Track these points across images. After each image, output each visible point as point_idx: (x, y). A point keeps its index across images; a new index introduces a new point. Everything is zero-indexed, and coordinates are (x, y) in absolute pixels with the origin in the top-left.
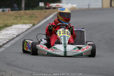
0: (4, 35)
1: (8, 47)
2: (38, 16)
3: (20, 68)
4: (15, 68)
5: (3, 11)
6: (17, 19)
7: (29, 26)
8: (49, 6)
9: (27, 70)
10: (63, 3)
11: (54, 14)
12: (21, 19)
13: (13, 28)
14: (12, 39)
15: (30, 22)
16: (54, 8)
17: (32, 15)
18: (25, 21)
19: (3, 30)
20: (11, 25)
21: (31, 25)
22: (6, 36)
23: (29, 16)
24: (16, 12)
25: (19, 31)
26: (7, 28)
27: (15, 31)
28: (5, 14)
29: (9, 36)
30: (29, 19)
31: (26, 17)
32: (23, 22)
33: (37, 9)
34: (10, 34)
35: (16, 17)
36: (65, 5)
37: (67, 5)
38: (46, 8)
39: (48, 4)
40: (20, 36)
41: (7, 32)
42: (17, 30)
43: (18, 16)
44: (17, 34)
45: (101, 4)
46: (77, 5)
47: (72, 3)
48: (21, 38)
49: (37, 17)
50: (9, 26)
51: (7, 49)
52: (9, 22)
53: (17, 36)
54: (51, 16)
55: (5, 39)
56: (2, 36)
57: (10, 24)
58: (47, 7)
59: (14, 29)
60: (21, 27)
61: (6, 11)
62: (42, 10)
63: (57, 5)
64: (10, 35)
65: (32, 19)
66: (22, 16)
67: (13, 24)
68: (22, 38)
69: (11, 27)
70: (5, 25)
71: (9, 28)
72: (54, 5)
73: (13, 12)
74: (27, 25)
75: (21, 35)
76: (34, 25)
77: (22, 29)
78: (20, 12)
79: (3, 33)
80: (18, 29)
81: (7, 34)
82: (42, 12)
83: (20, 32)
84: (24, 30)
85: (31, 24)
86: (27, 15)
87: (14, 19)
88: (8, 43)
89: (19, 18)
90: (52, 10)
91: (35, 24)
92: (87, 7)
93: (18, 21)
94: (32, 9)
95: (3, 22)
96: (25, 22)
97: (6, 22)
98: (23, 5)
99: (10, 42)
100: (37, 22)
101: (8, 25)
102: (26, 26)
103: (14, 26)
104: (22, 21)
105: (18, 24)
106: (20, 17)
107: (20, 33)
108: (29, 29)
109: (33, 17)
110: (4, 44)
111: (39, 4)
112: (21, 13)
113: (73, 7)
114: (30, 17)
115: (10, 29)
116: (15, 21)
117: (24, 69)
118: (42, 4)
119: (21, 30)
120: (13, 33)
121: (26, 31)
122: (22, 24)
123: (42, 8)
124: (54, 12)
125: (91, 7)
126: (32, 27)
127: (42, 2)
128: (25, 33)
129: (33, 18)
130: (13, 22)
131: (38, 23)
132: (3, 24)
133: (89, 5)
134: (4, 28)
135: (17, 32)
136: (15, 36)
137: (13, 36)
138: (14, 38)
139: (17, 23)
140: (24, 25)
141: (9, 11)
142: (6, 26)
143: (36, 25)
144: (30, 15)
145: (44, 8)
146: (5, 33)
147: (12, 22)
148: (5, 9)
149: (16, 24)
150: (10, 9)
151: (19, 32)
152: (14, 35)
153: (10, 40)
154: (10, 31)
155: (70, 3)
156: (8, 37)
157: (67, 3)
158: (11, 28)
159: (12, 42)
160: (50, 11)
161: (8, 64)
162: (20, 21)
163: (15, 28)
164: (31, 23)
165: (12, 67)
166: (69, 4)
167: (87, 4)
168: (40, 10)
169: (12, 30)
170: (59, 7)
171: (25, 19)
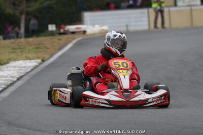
1: (6, 98)
2: (48, 46)
3: (28, 129)
4: (21, 130)
6: (15, 52)
7: (35, 62)
8: (64, 30)
10: (87, 25)
11: (74, 42)
12: (22, 51)
13: (11, 67)
14: (11, 84)
15: (36, 55)
16: (73, 33)
17: (39, 44)
18: (29, 55)
20: (8, 63)
21: (39, 61)
22: (1, 80)
23: (34, 47)
24: (12, 40)
25: (20, 71)
26: (1, 67)
29: (5, 79)
30: (35, 52)
31: (30, 48)
32: (26, 57)
33: (45, 36)
34: (6, 77)
35: (14, 49)
36: (91, 27)
37: (94, 27)
38: (61, 34)
39: (63, 26)
40: (23, 78)
42: (17, 70)
43: (16, 47)
44: (17, 75)
45: (147, 23)
46: (109, 27)
47: (102, 24)
48: (25, 82)
49: (48, 48)
50: (5, 64)
52: (4, 57)
53: (18, 79)
54: (70, 46)
57: (5, 61)
58: (62, 31)
59: (12, 69)
60: (24, 65)
62: (53, 37)
63: (77, 28)
64: (8, 78)
65: (40, 52)
66: (22, 47)
67: (11, 61)
69: (7, 65)
71: (3, 66)
72: (72, 28)
73: (7, 42)
74: (33, 61)
76: (43, 61)
77: (25, 67)
78: (19, 40)
80: (19, 67)
82: (55, 40)
83: (23, 72)
84: (29, 70)
85: (40, 59)
86: (31, 45)
87: (11, 52)
88: (5, 91)
89: (18, 51)
90: (70, 36)
91: (44, 59)
92: (124, 29)
93: (18, 56)
94: (38, 36)
98: (22, 30)
99: (8, 89)
100: (48, 56)
101: (2, 63)
102: (32, 63)
103: (12, 64)
104: (24, 55)
105: (19, 60)
106: (20, 48)
107: (22, 74)
108: (36, 67)
109: (41, 48)
111: (47, 28)
112: (21, 42)
113: (103, 30)
114: (36, 48)
115: (6, 69)
116: (13, 55)
117: (35, 130)
118: (52, 27)
119: (23, 69)
120: (11, 75)
121: (32, 70)
122: (24, 60)
123: (52, 34)
124: (74, 39)
125: (131, 29)
126: (40, 64)
127: (52, 23)
128: (30, 74)
129: (41, 50)
130: (10, 58)
131: (49, 58)
133: (127, 26)
135: (17, 73)
136: (15, 79)
137: (11, 79)
138: (14, 82)
139: (16, 58)
140: (28, 61)
143: (47, 60)
144: (35, 45)
145: (56, 33)
147: (8, 58)
149: (15, 60)
150: (1, 37)
151: (21, 73)
152: (13, 77)
153: (8, 86)
154: (6, 72)
155: (98, 24)
156: (4, 82)
157: (93, 25)
158: (7, 67)
160: (67, 38)
161: (9, 124)
162: (21, 55)
163: (15, 67)
164: (38, 58)
165: (16, 129)
166: (97, 26)
167: (125, 24)
168: (51, 37)
169: (10, 71)
170: (81, 31)
171: (29, 52)
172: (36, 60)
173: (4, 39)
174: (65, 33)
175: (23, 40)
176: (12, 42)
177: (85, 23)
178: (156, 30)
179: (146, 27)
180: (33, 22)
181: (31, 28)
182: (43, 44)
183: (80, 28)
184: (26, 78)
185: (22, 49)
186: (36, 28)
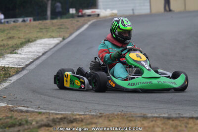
2: (69, 27)
3: (49, 96)
4: (43, 97)
5: (24, 21)
7: (57, 40)
8: (82, 14)
9: (59, 98)
10: (101, 9)
11: (89, 23)
12: (47, 31)
13: (38, 44)
14: (37, 59)
15: (58, 34)
16: (89, 16)
17: (61, 25)
18: (53, 34)
19: (24, 47)
20: (35, 40)
21: (61, 39)
22: (29, 55)
23: (57, 27)
24: (40, 22)
26: (30, 44)
27: (41, 48)
28: (26, 25)
29: (32, 54)
30: (57, 31)
31: (54, 28)
32: (50, 36)
33: (67, 18)
34: (34, 52)
35: (41, 29)
36: (103, 11)
37: (106, 11)
38: (79, 16)
39: (81, 10)
40: (47, 53)
41: (30, 49)
42: (43, 46)
43: (43, 27)
44: (42, 51)
45: (149, 7)
46: (118, 11)
47: (112, 9)
48: (48, 56)
49: (68, 29)
50: (33, 41)
51: (31, 71)
52: (32, 36)
53: (43, 54)
54: (86, 26)
55: (28, 58)
56: (24, 55)
57: (34, 39)
58: (80, 14)
59: (39, 45)
60: (48, 42)
61: (27, 20)
63: (92, 12)
65: (61, 32)
66: (48, 27)
67: (38, 39)
68: (50, 56)
70: (27, 40)
71: (32, 43)
72: (88, 12)
73: (37, 23)
74: (55, 39)
75: (49, 53)
76: (64, 39)
77: (49, 44)
78: (45, 22)
79: (25, 50)
80: (44, 44)
81: (29, 52)
82: (74, 21)
83: (47, 48)
84: (52, 46)
85: (61, 37)
86: (54, 26)
87: (38, 32)
88: (32, 64)
89: (44, 30)
90: (86, 18)
91: (65, 38)
92: (131, 13)
93: (44, 34)
95: (24, 36)
97: (28, 36)
98: (49, 13)
99: (34, 63)
100: (68, 35)
101: (31, 40)
103: (39, 41)
104: (49, 34)
105: (44, 38)
106: (46, 29)
107: (47, 50)
108: (58, 44)
109: (62, 29)
110: (27, 65)
111: (69, 11)
112: (47, 23)
113: (113, 13)
114: (59, 28)
115: (34, 46)
116: (40, 34)
117: (55, 97)
118: (73, 11)
119: (47, 45)
120: (38, 51)
121: (55, 47)
122: (48, 38)
123: (73, 16)
124: (89, 21)
125: (137, 12)
126: (61, 42)
127: (72, 8)
128: (53, 49)
129: (62, 30)
130: (38, 36)
131: (69, 37)
133: (133, 10)
134: (27, 44)
135: (43, 49)
136: (41, 54)
137: (37, 54)
138: (40, 57)
140: (52, 39)
141: (30, 20)
142: (29, 41)
143: (67, 38)
144: (58, 25)
145: (76, 16)
146: (27, 51)
147: (35, 36)
148: (26, 19)
149: (41, 38)
150: (32, 18)
151: (45, 49)
152: (39, 52)
153: (35, 60)
154: (33, 48)
155: (109, 8)
156: (31, 56)
157: (105, 9)
158: (35, 44)
159: (38, 62)
160: (84, 20)
161: (34, 91)
162: (46, 34)
163: (41, 44)
164: (60, 36)
165: (39, 96)
166: (108, 10)
167: (131, 8)
168: (71, 19)
169: (36, 47)
170: (95, 14)
171: (53, 31)
172: (58, 38)
173: (34, 20)
174: (82, 16)
175: (48, 21)
177: (99, 7)
182: (64, 25)
183: (94, 12)
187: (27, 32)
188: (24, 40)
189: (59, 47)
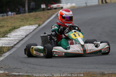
0: (13, 37)
1: (19, 47)
3: (33, 64)
4: (29, 65)
6: (23, 21)
7: (35, 26)
8: (50, 7)
10: (63, 3)
12: (27, 21)
13: (21, 30)
14: (22, 40)
15: (35, 22)
16: (56, 9)
17: (36, 16)
19: (12, 32)
20: (19, 27)
21: (37, 25)
22: (16, 38)
23: (34, 18)
24: (21, 15)
25: (27, 32)
26: (15, 30)
27: (24, 32)
28: (12, 18)
29: (18, 37)
31: (31, 18)
32: (29, 24)
33: (40, 11)
34: (19, 35)
35: (22, 19)
36: (65, 5)
38: (48, 9)
39: (49, 5)
40: (28, 36)
41: (16, 34)
42: (25, 31)
44: (25, 34)
45: (97, 1)
46: (76, 4)
47: (72, 3)
48: (29, 38)
49: (41, 18)
50: (17, 28)
51: (18, 48)
52: (17, 24)
53: (26, 36)
54: (54, 16)
55: (15, 40)
56: (13, 38)
57: (18, 27)
58: (49, 8)
59: (22, 31)
60: (28, 28)
62: (44, 12)
64: (20, 36)
65: (37, 20)
67: (21, 26)
68: (31, 38)
70: (13, 27)
71: (17, 30)
72: (55, 6)
73: (19, 16)
74: (33, 26)
75: (30, 35)
76: (39, 25)
77: (29, 30)
78: (25, 14)
80: (25, 30)
83: (28, 32)
84: (31, 31)
85: (37, 24)
86: (32, 17)
87: (21, 21)
89: (25, 20)
90: (54, 10)
91: (40, 24)
92: (85, 5)
93: (25, 23)
94: (35, 11)
95: (11, 25)
96: (31, 23)
97: (14, 25)
98: (27, 8)
99: (20, 43)
100: (42, 22)
101: (16, 28)
102: (33, 27)
103: (22, 28)
104: (28, 23)
105: (25, 26)
107: (28, 34)
108: (35, 29)
109: (38, 18)
110: (15, 45)
112: (26, 15)
113: (72, 6)
114: (35, 18)
115: (18, 31)
117: (37, 65)
118: (43, 6)
119: (28, 30)
121: (33, 31)
124: (56, 12)
125: (88, 4)
126: (37, 27)
128: (32, 33)
129: (38, 19)
130: (21, 24)
131: (43, 24)
132: (11, 27)
133: (86, 3)
134: (13, 31)
135: (25, 33)
136: (24, 37)
137: (22, 37)
138: (23, 38)
139: (24, 25)
140: (31, 26)
141: (14, 14)
143: (41, 25)
144: (34, 16)
145: (46, 9)
146: (14, 35)
147: (19, 25)
149: (23, 26)
150: (15, 13)
152: (23, 35)
153: (20, 41)
154: (18, 33)
155: (70, 3)
156: (17, 38)
157: (67, 3)
158: (19, 30)
160: (52, 12)
161: (22, 62)
162: (27, 23)
163: (23, 30)
164: (36, 24)
165: (26, 65)
167: (85, 2)
168: (43, 12)
169: (21, 32)
170: (60, 8)
171: (31, 21)
172: (35, 25)
173: (17, 14)
175: (27, 14)
176: (21, 16)
177: (62, 2)
178: (103, 4)
179: (97, 3)
180: (32, 3)
181: (31, 7)
182: (38, 16)
183: (59, 6)
184: (30, 36)
185: (27, 19)
186: (34, 7)
187: (13, 22)
188: (11, 28)
189: (36, 31)
